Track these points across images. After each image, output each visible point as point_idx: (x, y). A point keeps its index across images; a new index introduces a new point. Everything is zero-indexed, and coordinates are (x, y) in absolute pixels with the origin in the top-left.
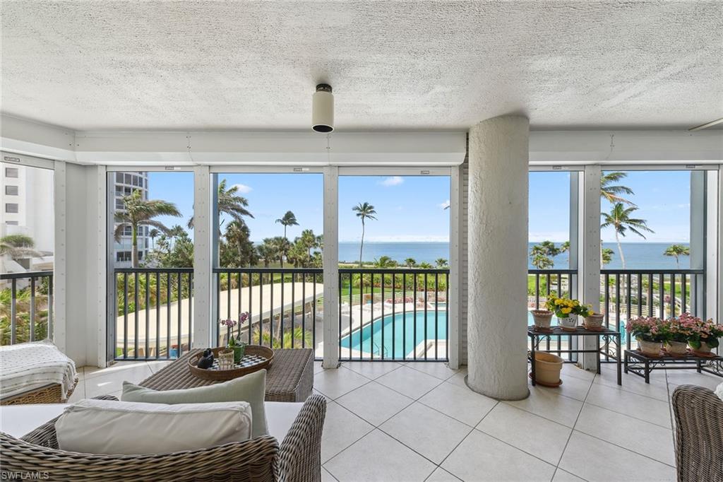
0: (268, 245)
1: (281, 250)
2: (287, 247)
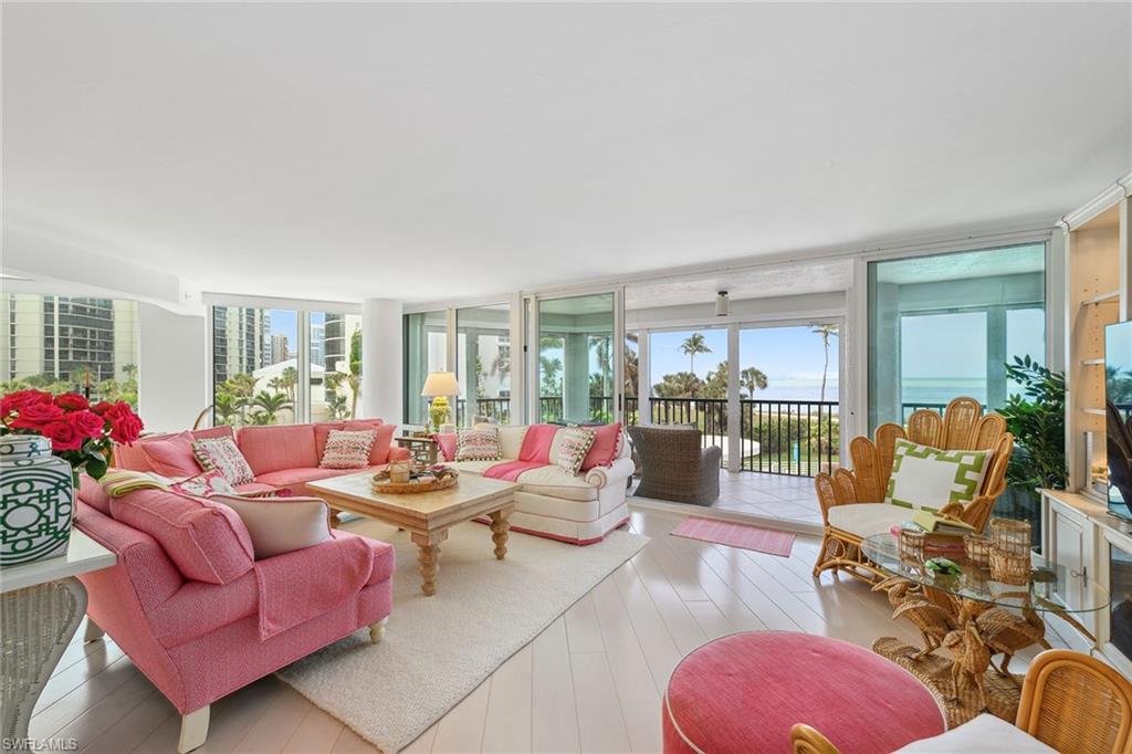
0: (667, 384)
1: (687, 390)
2: (696, 385)
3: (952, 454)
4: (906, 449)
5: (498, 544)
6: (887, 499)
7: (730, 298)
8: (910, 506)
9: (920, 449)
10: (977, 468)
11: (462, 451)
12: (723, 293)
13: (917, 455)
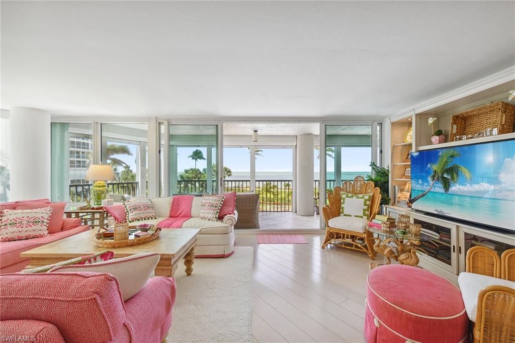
1: (195, 178)
3: (360, 196)
4: (345, 195)
5: (187, 267)
6: (341, 214)
7: (259, 134)
8: (350, 216)
9: (350, 195)
10: (369, 200)
11: (131, 216)
12: (256, 131)
13: (349, 197)
